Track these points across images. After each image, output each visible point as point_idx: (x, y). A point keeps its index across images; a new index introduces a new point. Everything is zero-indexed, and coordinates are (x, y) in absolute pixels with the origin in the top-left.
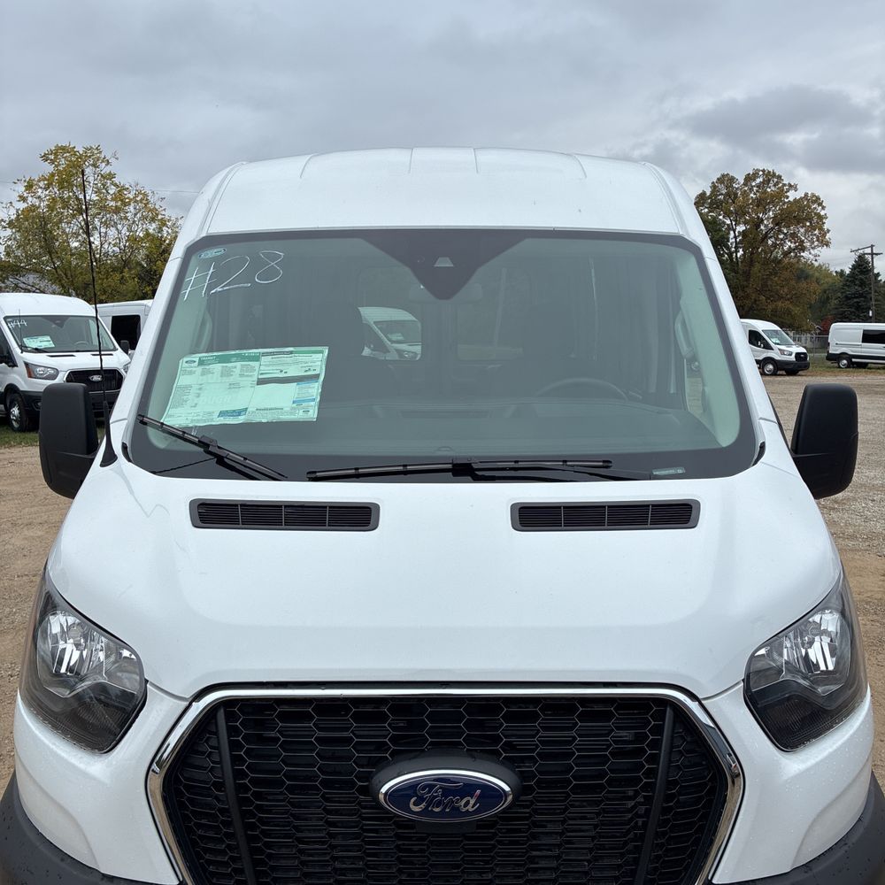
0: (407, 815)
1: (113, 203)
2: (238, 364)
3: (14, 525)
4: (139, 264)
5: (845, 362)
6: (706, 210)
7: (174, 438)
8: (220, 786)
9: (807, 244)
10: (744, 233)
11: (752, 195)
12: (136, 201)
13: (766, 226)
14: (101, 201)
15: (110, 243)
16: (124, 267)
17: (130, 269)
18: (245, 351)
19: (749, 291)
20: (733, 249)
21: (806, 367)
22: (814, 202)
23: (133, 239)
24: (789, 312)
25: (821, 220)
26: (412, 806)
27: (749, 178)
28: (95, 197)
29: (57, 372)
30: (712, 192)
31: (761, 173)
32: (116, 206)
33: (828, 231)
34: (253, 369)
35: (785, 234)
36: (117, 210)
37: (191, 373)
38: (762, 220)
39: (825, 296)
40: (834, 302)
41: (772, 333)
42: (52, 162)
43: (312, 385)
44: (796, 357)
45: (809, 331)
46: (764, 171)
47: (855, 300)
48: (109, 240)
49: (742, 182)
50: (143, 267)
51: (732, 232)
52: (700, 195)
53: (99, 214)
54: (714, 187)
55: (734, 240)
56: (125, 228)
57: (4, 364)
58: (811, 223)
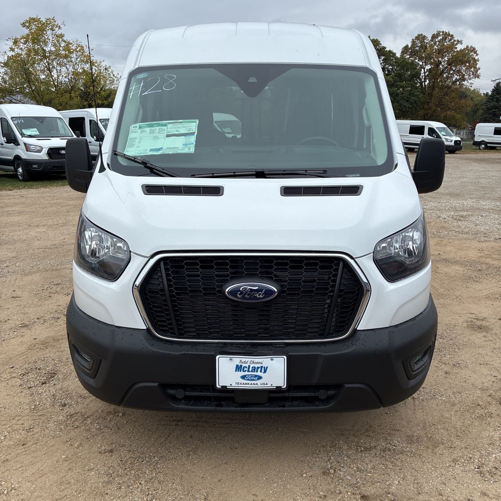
0: (236, 299)
1: (63, 52)
2: (157, 128)
3: (30, 226)
4: (79, 89)
5: (483, 146)
6: (408, 56)
7: (130, 161)
8: (162, 290)
9: (466, 77)
10: (430, 70)
11: (435, 47)
12: (76, 51)
13: (443, 66)
14: (56, 50)
15: (63, 76)
16: (72, 90)
17: (75, 91)
18: (160, 122)
19: (431, 105)
20: (423, 80)
21: (460, 149)
22: (472, 51)
23: (76, 74)
24: (453, 117)
25: (476, 62)
26: (238, 295)
27: (434, 37)
28: (53, 49)
29: (42, 148)
30: (412, 45)
31: (441, 33)
32: (65, 54)
33: (479, 69)
34: (164, 130)
35: (454, 71)
36: (66, 57)
37: (136, 132)
38: (441, 62)
39: (476, 108)
40: (481, 112)
41: (442, 129)
42: (28, 27)
43: (191, 137)
44: (454, 143)
45: (464, 129)
46: (443, 32)
47: (493, 110)
48: (62, 74)
49: (430, 39)
50: (82, 90)
51: (423, 70)
52: (405, 47)
53: (56, 58)
54: (413, 42)
55: (424, 74)
56: (71, 67)
57: (12, 144)
58: (469, 64)
